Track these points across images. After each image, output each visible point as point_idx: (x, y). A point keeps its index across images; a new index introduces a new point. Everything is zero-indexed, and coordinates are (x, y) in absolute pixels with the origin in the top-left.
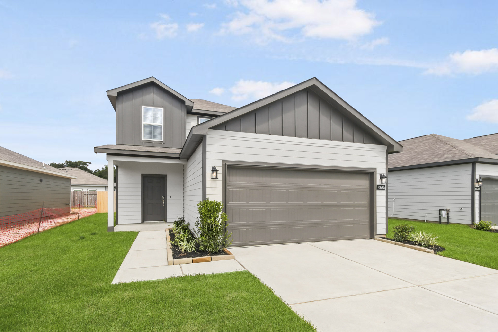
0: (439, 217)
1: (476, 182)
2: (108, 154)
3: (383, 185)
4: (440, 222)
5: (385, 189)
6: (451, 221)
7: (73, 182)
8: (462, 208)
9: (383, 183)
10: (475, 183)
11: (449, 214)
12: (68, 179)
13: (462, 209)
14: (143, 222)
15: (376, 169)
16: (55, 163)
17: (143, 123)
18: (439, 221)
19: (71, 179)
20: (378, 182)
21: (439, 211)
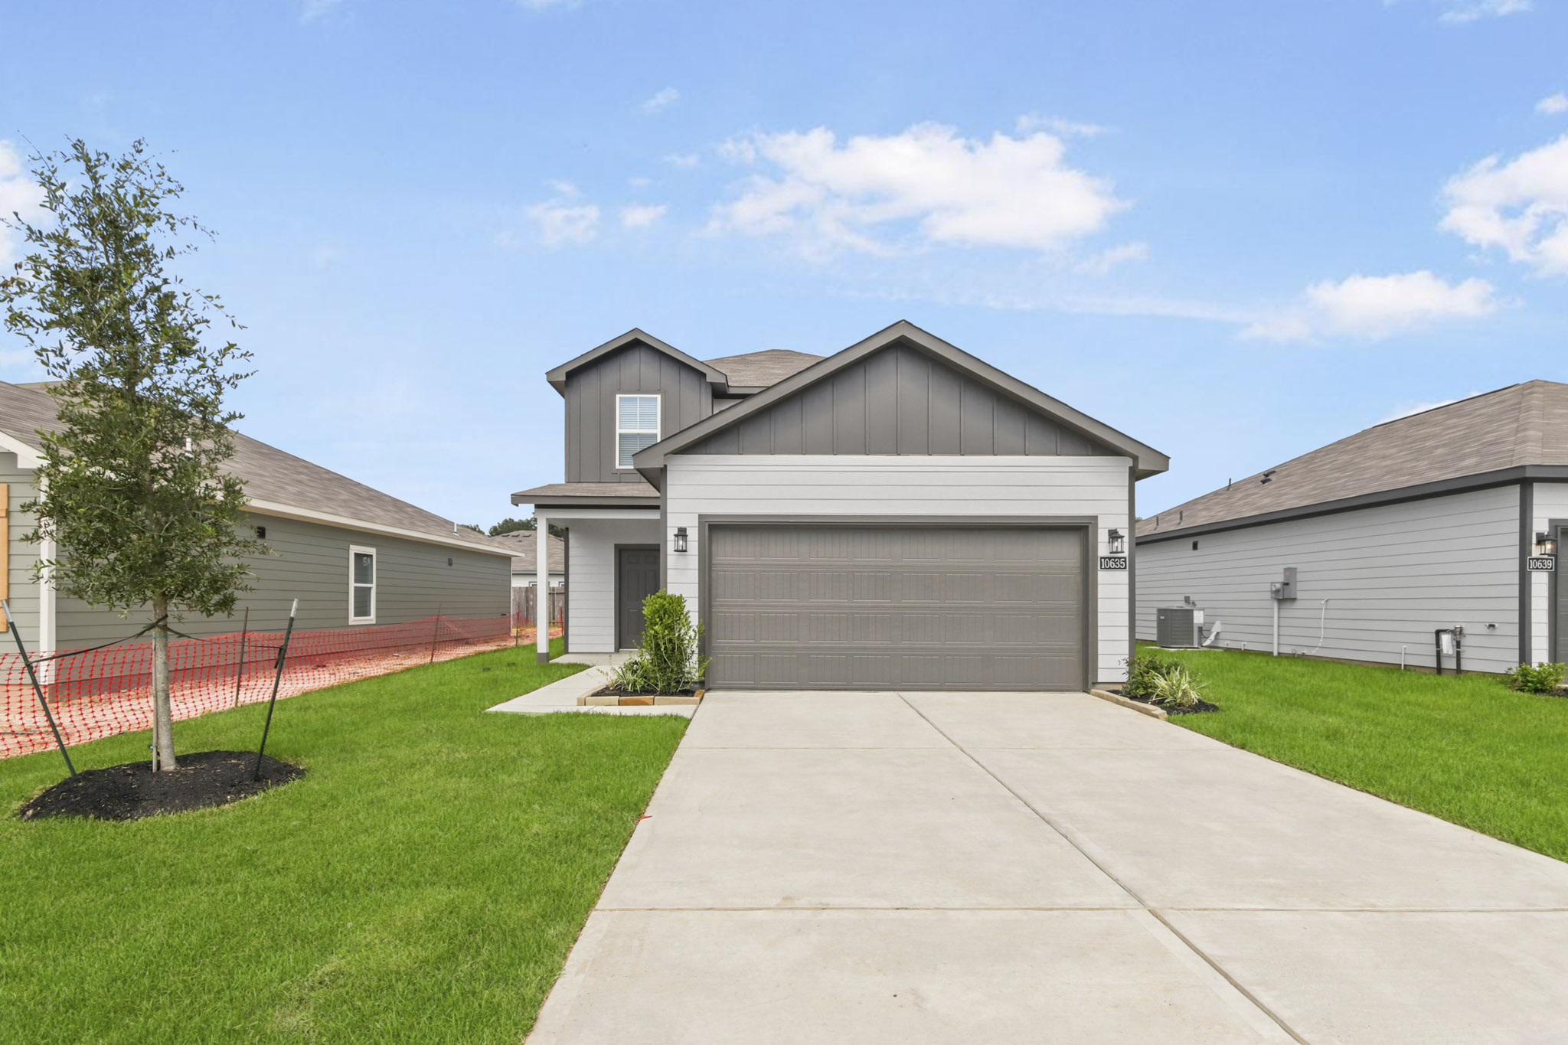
0: (1435, 654)
1: (1534, 540)
2: (537, 506)
3: (1120, 558)
4: (1439, 670)
5: (1125, 568)
6: (1465, 666)
7: (515, 566)
8: (1496, 625)
9: (1117, 552)
10: (1531, 544)
11: (1462, 644)
12: (507, 559)
13: (1493, 626)
14: (617, 651)
15: (1097, 517)
16: (511, 520)
17: (618, 431)
18: (1455, 668)
19: (513, 559)
20: (1103, 549)
21: (1434, 635)
